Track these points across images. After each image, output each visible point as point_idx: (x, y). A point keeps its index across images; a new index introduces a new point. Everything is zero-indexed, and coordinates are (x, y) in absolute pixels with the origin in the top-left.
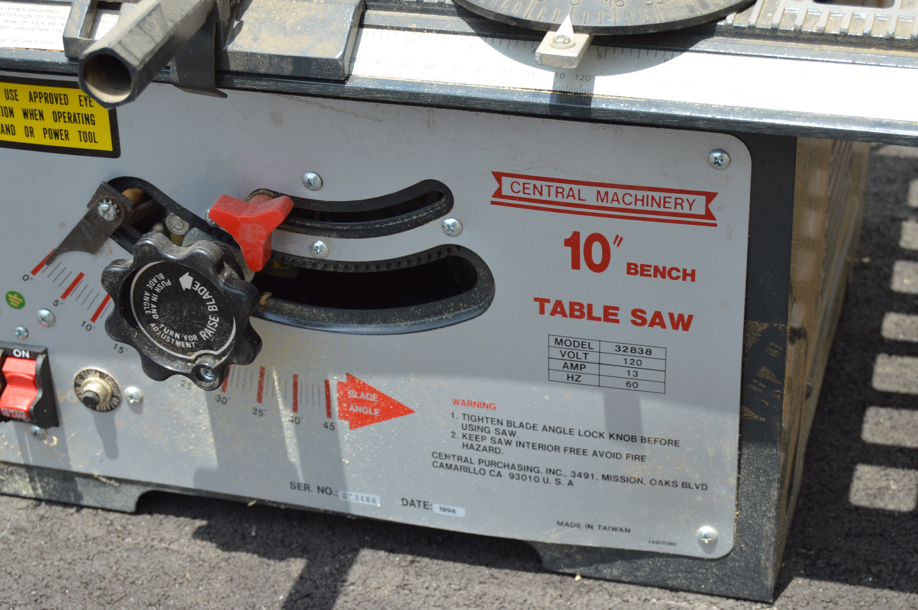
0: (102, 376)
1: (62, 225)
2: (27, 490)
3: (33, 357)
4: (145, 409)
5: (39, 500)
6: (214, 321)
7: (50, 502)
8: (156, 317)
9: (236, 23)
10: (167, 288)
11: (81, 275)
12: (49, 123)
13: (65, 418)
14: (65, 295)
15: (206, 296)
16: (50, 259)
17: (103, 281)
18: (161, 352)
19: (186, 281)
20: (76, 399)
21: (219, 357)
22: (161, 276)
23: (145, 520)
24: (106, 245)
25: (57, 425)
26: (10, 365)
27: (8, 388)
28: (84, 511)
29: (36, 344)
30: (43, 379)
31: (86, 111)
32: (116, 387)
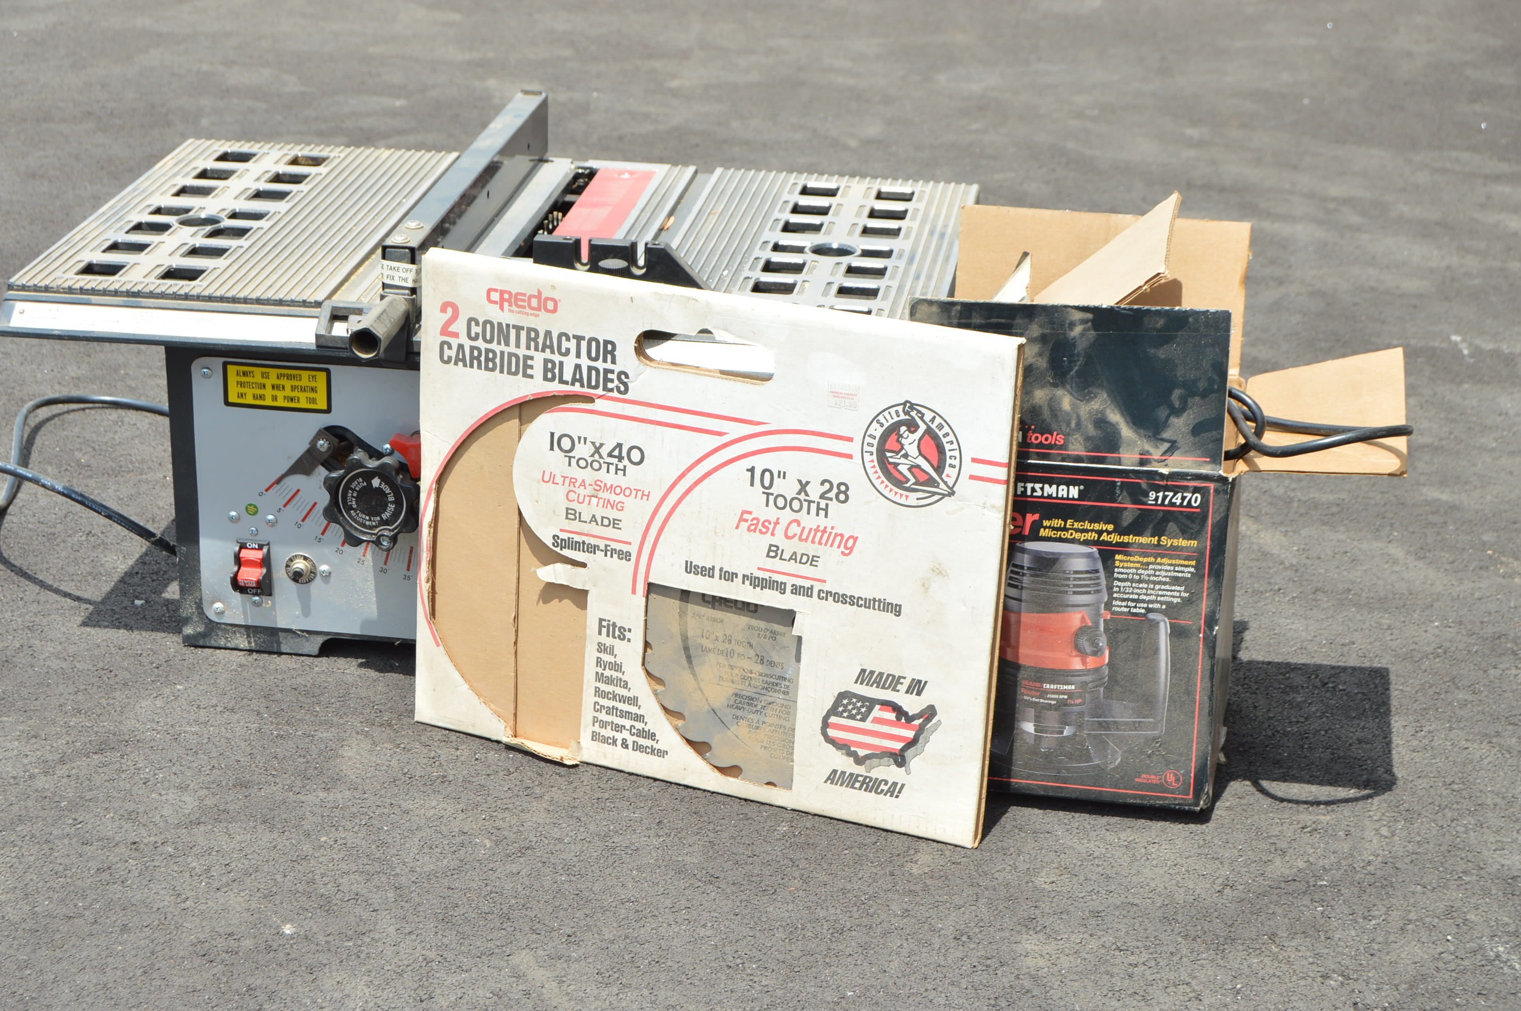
0: (305, 558)
1: (289, 458)
2: (243, 643)
3: (261, 547)
4: (332, 580)
5: (251, 651)
6: (392, 507)
7: (258, 652)
8: (354, 506)
9: (417, 326)
10: (364, 487)
11: (298, 491)
12: (288, 392)
13: (277, 589)
14: (285, 506)
15: (388, 491)
16: (278, 481)
17: (325, 483)
18: (356, 529)
19: (376, 482)
20: (286, 576)
21: (393, 530)
22: (361, 480)
23: (324, 660)
24: (317, 470)
25: (270, 595)
26: (244, 554)
27: (243, 569)
28: (283, 656)
29: (263, 538)
30: (266, 562)
31: (313, 384)
32: (314, 565)
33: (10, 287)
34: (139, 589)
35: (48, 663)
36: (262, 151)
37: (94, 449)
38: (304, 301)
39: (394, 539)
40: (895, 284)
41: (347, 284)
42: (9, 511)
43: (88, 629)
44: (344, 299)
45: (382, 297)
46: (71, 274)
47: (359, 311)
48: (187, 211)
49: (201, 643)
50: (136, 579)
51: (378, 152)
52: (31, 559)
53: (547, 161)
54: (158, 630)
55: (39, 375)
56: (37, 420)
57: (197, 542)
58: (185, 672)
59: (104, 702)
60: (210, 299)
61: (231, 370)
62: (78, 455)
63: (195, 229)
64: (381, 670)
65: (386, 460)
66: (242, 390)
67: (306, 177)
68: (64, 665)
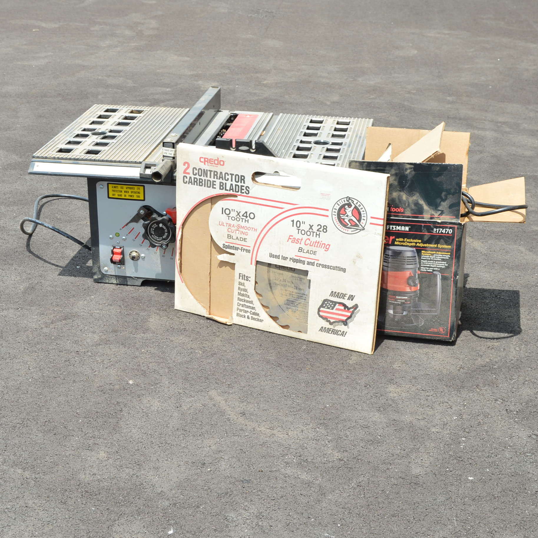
0: (136, 252)
1: (130, 217)
2: (115, 282)
3: (120, 248)
4: (145, 260)
5: (117, 284)
6: (166, 234)
7: (120, 284)
8: (153, 234)
9: (175, 170)
10: (157, 227)
11: (134, 228)
12: (130, 194)
13: (126, 263)
14: (129, 233)
15: (165, 228)
16: (127, 225)
17: (143, 226)
18: (154, 242)
19: (161, 225)
20: (129, 258)
21: (167, 242)
22: (155, 224)
23: (143, 287)
24: (140, 221)
25: (124, 265)
26: (115, 250)
27: (114, 255)
28: (129, 286)
29: (121, 245)
30: (122, 253)
31: (138, 191)
32: (139, 254)
33: (34, 157)
34: (78, 262)
35: (47, 288)
36: (120, 108)
37: (62, 213)
38: (136, 162)
39: (167, 245)
40: (343, 155)
41: (150, 155)
42: (33, 235)
43: (61, 277)
44: (149, 161)
45: (163, 160)
46: (54, 152)
47: (155, 165)
48: (95, 130)
49: (100, 281)
50: (77, 259)
51: (161, 108)
52: (41, 252)
53: (220, 111)
54: (85, 277)
55: (43, 187)
56: (43, 203)
57: (98, 246)
58: (94, 292)
59: (66, 302)
60: (103, 161)
61: (110, 186)
62: (57, 215)
63: (97, 136)
64: (162, 291)
65: (164, 217)
66: (114, 193)
67: (136, 117)
68: (52, 289)
